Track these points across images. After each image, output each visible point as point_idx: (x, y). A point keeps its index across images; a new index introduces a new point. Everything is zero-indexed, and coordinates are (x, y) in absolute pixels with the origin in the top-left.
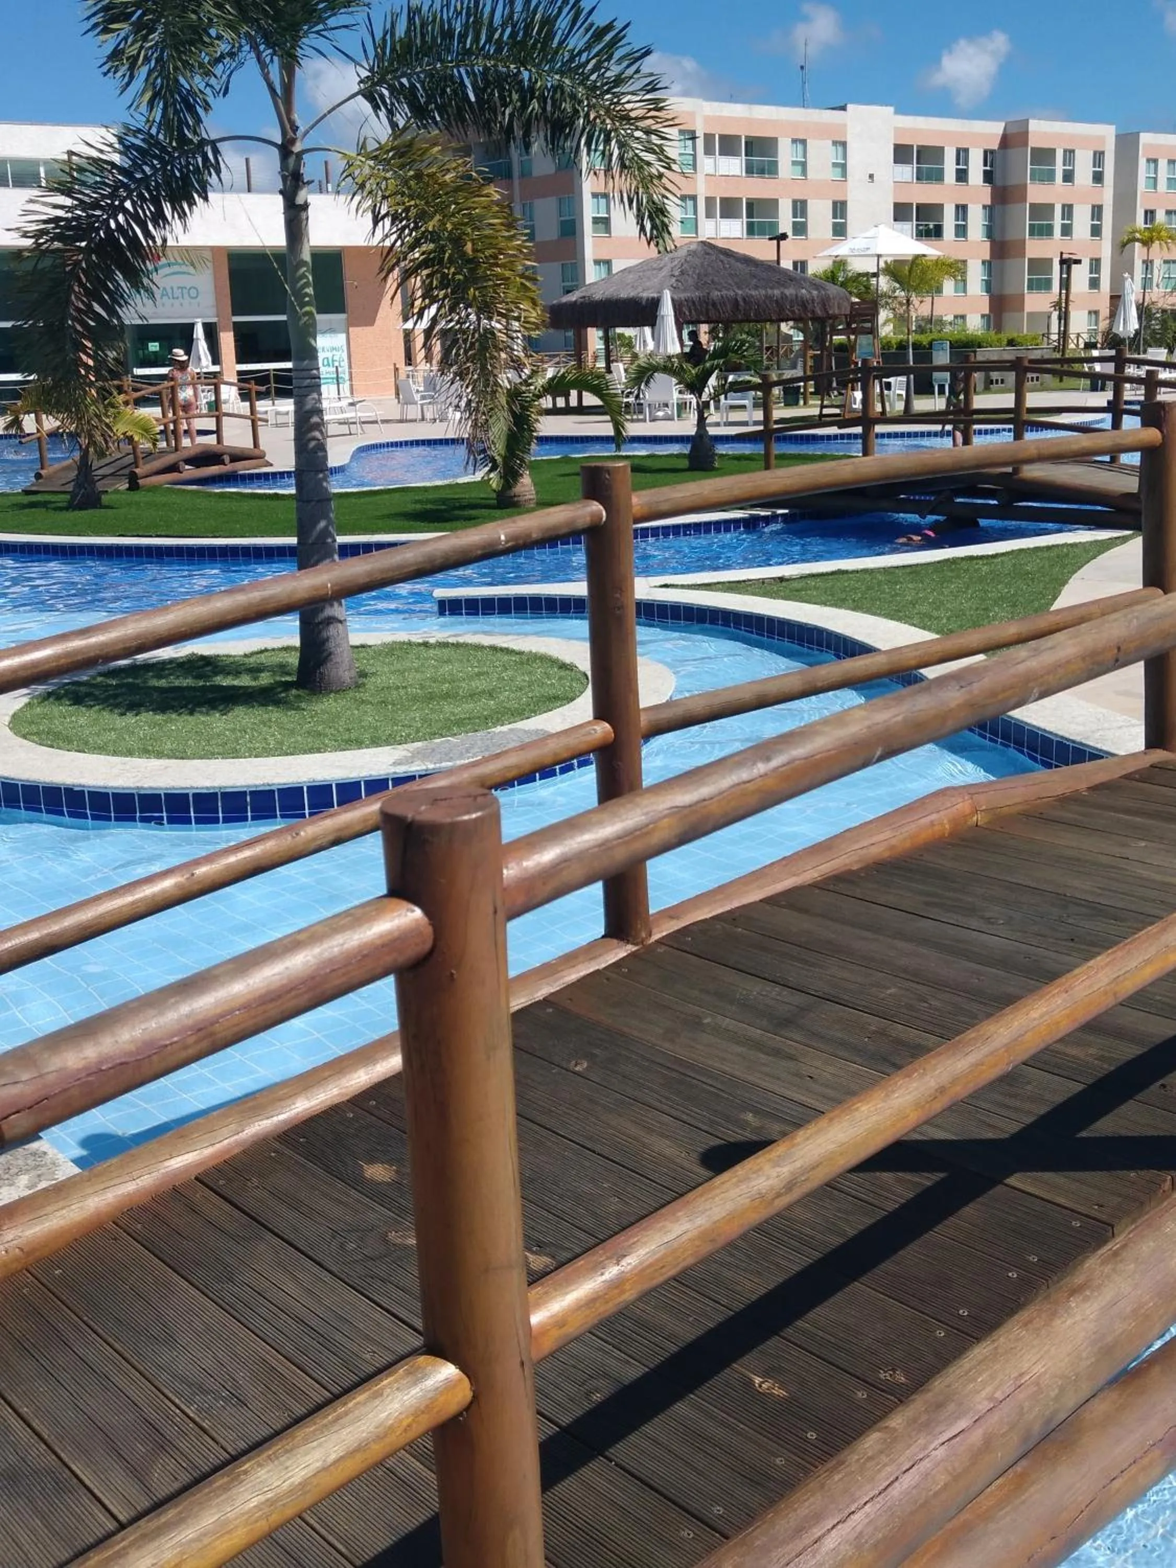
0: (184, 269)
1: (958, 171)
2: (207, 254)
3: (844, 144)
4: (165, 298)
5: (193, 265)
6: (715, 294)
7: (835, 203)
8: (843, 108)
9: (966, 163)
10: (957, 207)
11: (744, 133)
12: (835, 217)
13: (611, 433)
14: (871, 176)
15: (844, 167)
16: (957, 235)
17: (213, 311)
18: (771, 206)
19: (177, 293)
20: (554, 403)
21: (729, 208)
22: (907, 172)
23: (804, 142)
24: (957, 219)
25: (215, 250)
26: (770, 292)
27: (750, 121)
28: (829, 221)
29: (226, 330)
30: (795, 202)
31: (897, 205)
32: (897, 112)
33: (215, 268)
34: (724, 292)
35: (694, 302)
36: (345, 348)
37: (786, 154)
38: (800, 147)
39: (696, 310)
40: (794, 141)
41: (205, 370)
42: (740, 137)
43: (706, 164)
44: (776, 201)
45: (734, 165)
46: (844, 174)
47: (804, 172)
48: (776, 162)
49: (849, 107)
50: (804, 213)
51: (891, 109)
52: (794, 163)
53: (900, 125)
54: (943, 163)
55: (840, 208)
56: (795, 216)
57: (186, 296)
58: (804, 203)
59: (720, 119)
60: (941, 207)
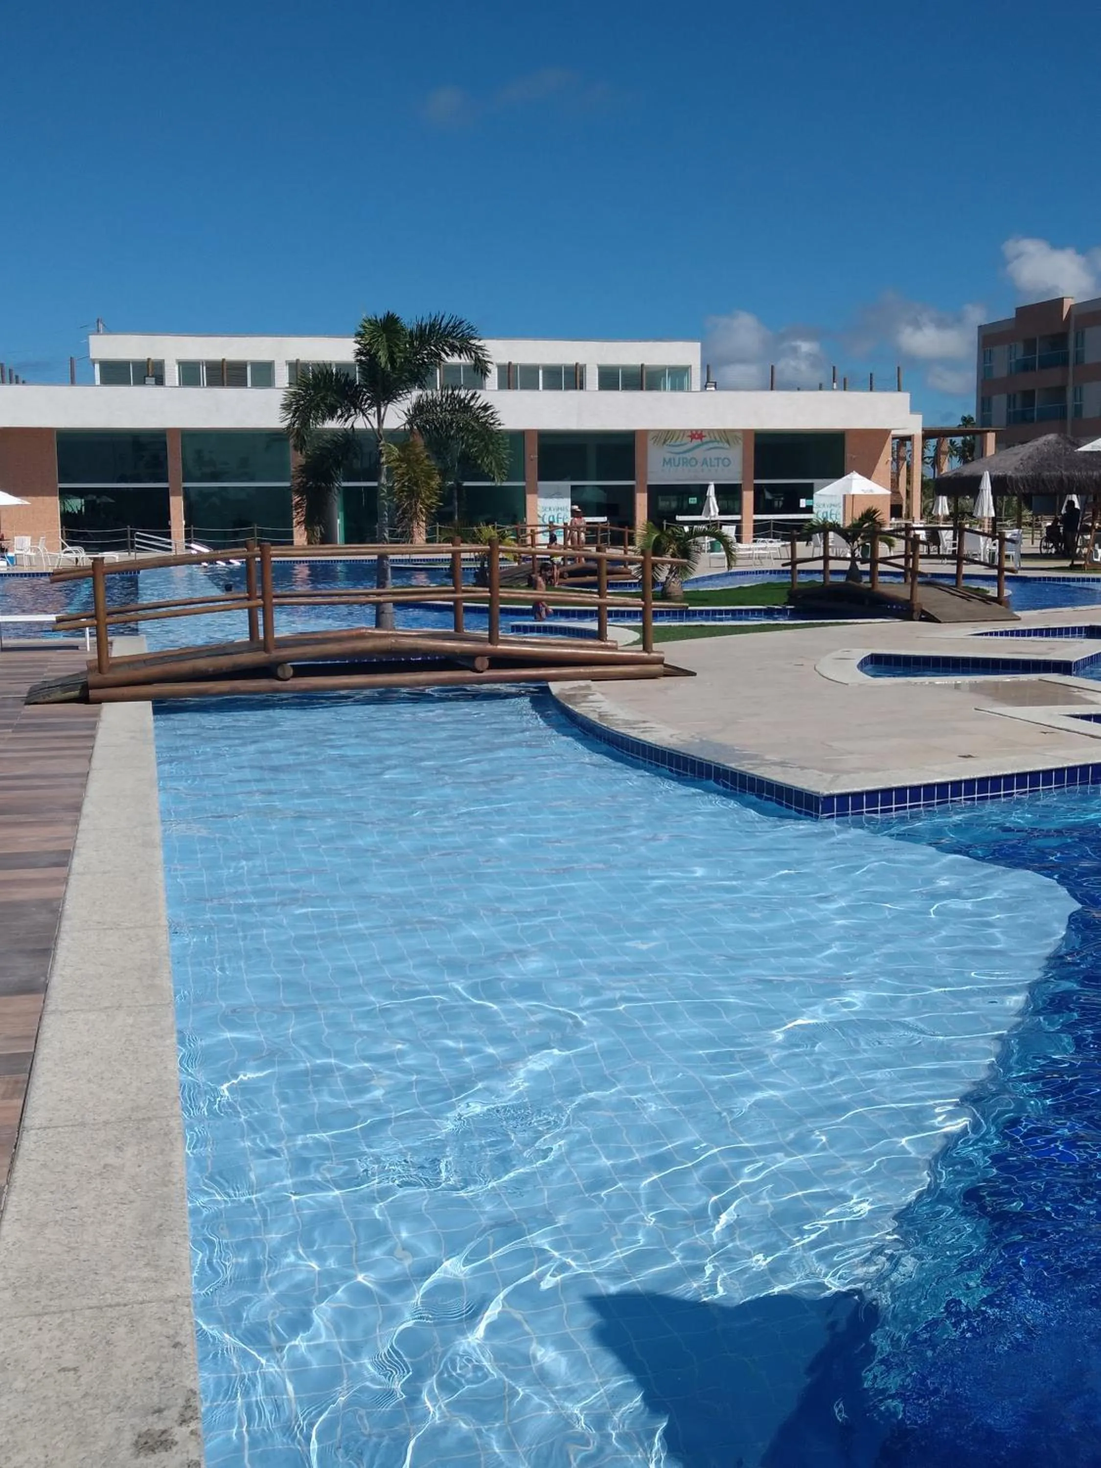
0: (721, 445)
2: (740, 435)
4: (705, 466)
5: (728, 442)
6: (1046, 474)
13: (955, 572)
17: (739, 476)
19: (715, 462)
20: (929, 551)
25: (745, 432)
26: (1090, 473)
29: (747, 490)
33: (744, 444)
34: (1053, 473)
35: (1027, 481)
36: (842, 505)
39: (1029, 485)
41: (713, 519)
57: (721, 465)
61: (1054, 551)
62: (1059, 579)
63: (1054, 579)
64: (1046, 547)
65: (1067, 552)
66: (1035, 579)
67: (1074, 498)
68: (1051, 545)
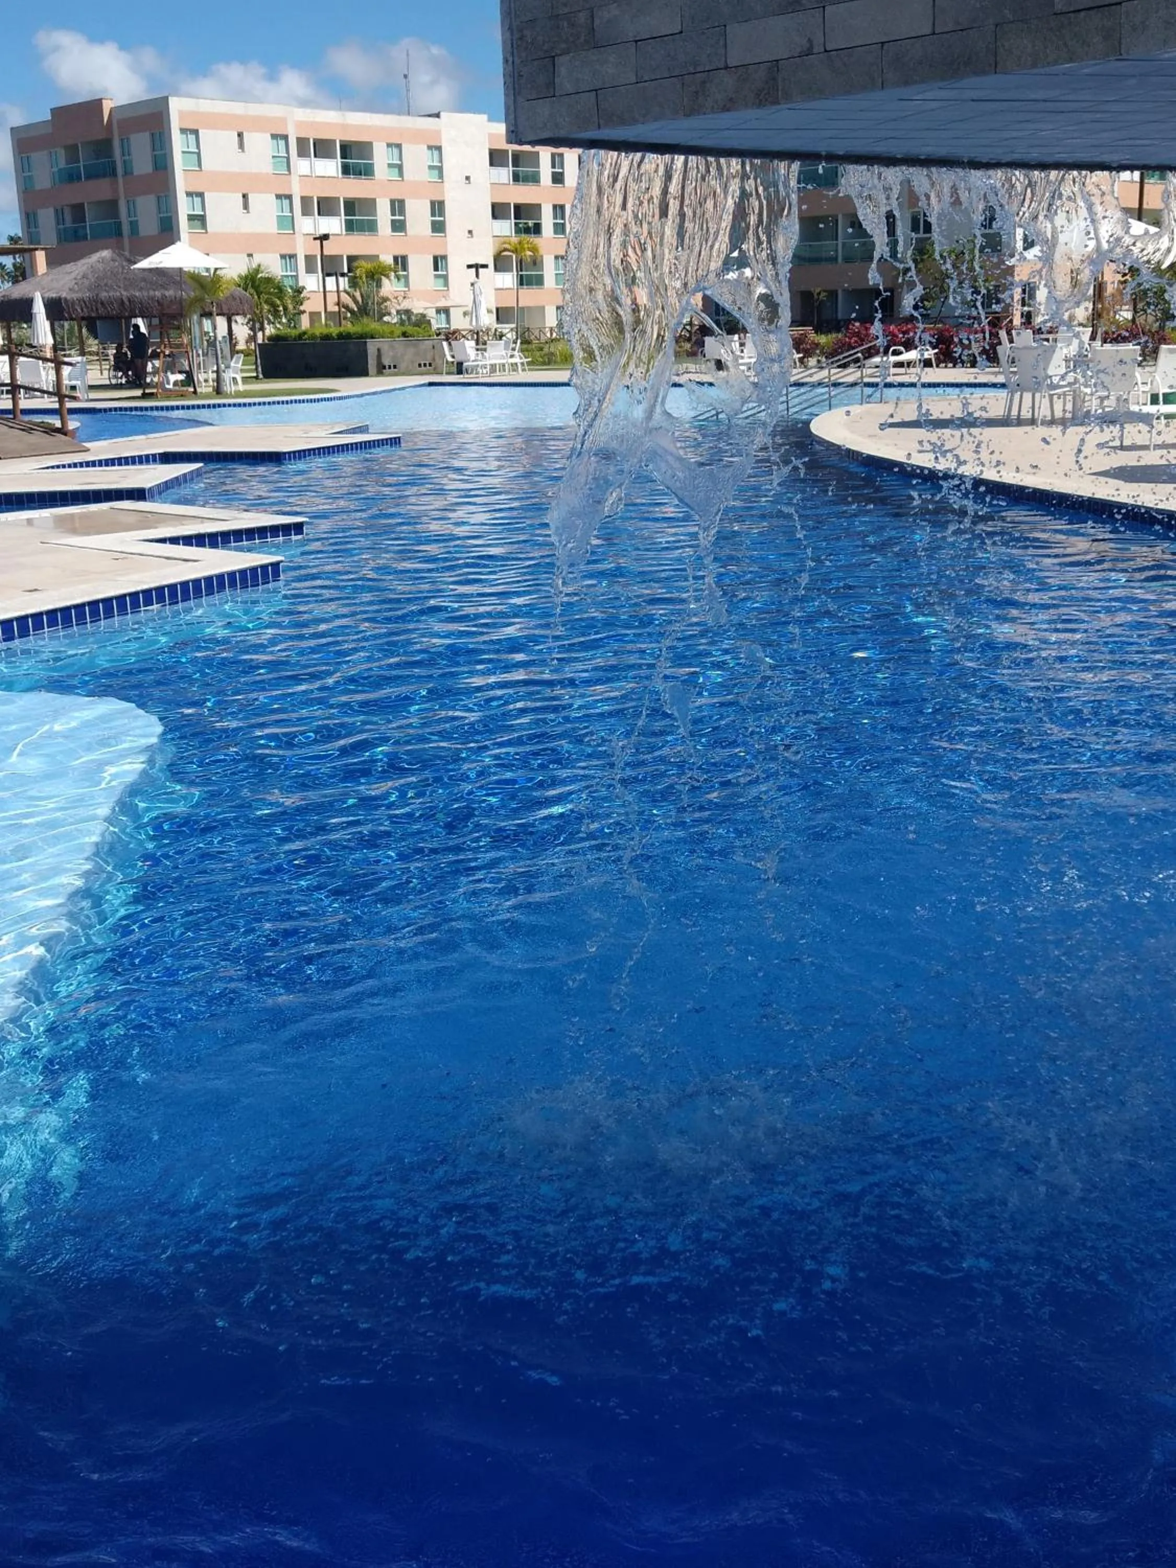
1: (554, 174)
3: (439, 148)
6: (104, 295)
7: (433, 203)
8: (437, 115)
9: (562, 167)
10: (555, 207)
11: (338, 137)
12: (433, 214)
14: (468, 178)
15: (440, 169)
16: (556, 232)
18: (369, 205)
21: (326, 207)
22: (504, 174)
23: (399, 146)
24: (555, 217)
27: (345, 127)
28: (427, 219)
30: (393, 202)
31: (494, 206)
32: (490, 120)
34: (111, 294)
37: (381, 158)
38: (396, 151)
40: (389, 145)
42: (335, 141)
43: (302, 166)
44: (374, 201)
45: (330, 167)
46: (441, 176)
47: (401, 174)
48: (372, 165)
49: (442, 114)
50: (402, 211)
51: (485, 117)
52: (390, 166)
53: (494, 131)
54: (538, 166)
55: (438, 207)
56: (393, 214)
58: (402, 202)
59: (313, 125)
60: (539, 206)
61: (124, 381)
62: (131, 409)
63: (126, 409)
64: (116, 377)
65: (137, 381)
66: (105, 410)
67: (140, 322)
68: (120, 374)
